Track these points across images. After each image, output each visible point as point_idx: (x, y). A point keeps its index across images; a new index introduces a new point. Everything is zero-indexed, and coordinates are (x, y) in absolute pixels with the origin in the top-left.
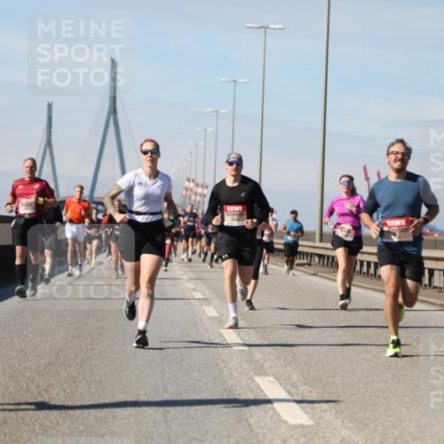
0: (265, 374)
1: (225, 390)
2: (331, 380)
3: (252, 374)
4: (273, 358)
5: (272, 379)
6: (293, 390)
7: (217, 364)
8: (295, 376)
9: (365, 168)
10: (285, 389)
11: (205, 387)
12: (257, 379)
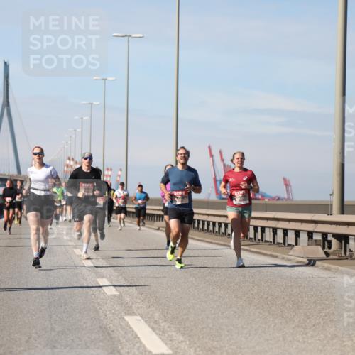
0: (133, 314)
1: (100, 327)
2: (185, 317)
3: (123, 314)
4: (139, 301)
5: (138, 317)
6: (155, 326)
7: (93, 306)
8: (157, 315)
9: (210, 148)
10: (149, 325)
11: (85, 326)
12: (127, 318)
